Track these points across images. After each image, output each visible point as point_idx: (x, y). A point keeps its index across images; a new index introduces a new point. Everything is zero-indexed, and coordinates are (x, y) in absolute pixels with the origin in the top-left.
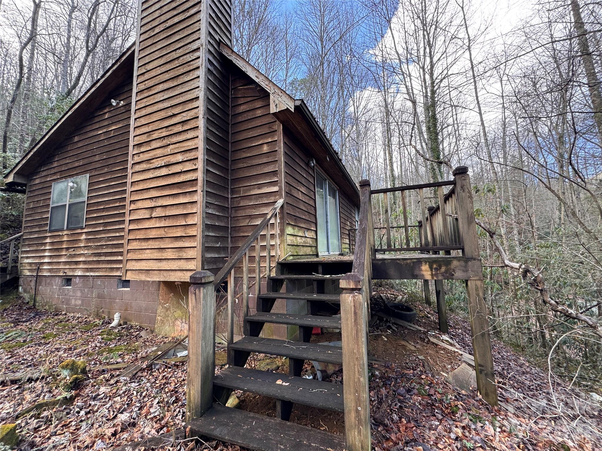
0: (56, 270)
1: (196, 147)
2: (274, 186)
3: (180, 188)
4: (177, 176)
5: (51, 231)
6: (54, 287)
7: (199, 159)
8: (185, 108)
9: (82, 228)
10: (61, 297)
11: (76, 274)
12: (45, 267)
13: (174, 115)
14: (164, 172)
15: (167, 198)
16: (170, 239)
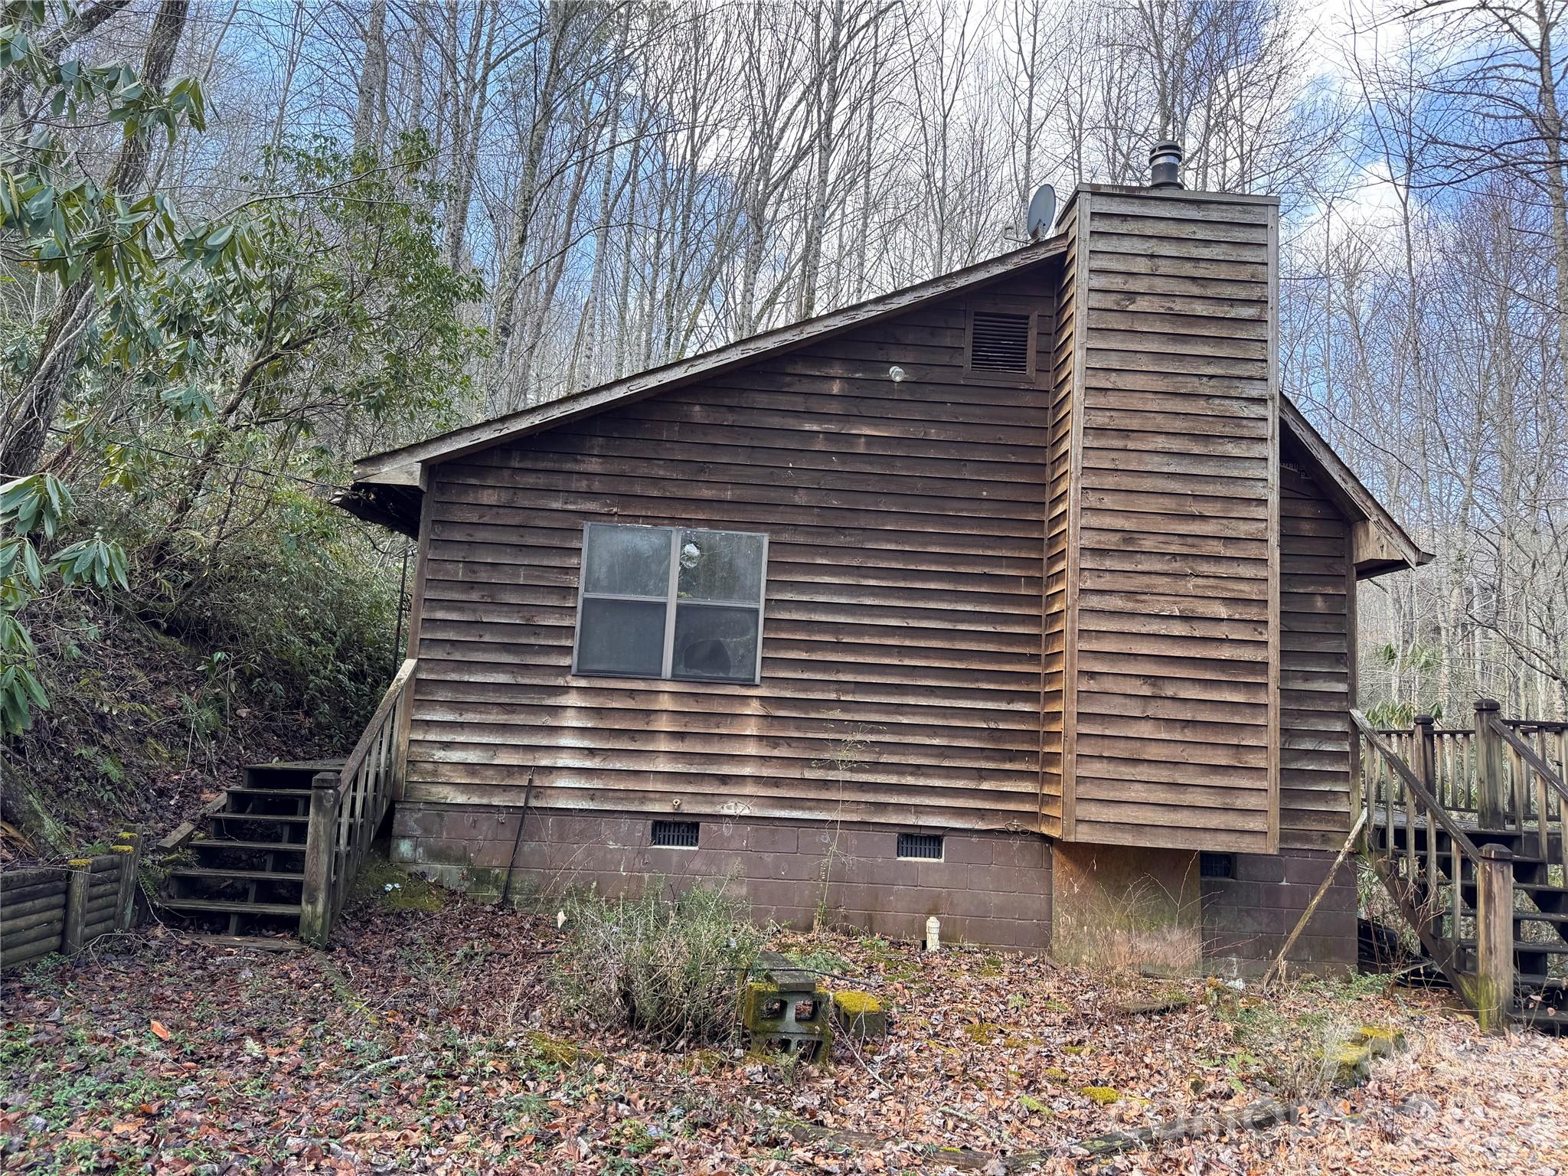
0: (621, 795)
1: (1261, 598)
2: (1339, 681)
3: (1223, 672)
4: (1214, 645)
5: (581, 674)
6: (612, 845)
7: (1271, 625)
8: (1232, 510)
9: (749, 683)
10: (646, 876)
11: (726, 811)
12: (562, 782)
13: (1203, 517)
14: (1179, 629)
15: (1187, 684)
16: (1198, 768)
